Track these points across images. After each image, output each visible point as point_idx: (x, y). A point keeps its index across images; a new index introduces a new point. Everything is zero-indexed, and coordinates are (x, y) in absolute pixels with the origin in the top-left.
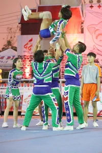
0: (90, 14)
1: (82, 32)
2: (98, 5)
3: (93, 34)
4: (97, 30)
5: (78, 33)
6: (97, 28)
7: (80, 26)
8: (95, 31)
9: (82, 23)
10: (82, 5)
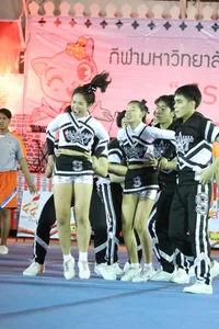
0: (38, 37)
1: (21, 70)
2: (55, 19)
3: (43, 77)
4: (52, 68)
5: (13, 72)
6: (51, 65)
7: (18, 60)
8: (47, 71)
9: (22, 53)
10: (24, 18)
